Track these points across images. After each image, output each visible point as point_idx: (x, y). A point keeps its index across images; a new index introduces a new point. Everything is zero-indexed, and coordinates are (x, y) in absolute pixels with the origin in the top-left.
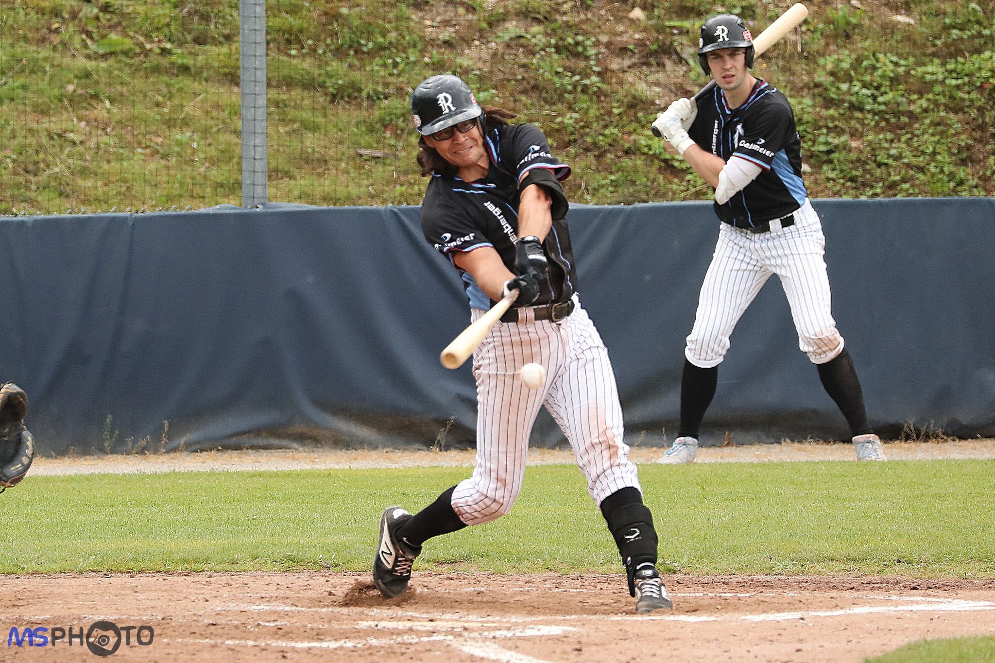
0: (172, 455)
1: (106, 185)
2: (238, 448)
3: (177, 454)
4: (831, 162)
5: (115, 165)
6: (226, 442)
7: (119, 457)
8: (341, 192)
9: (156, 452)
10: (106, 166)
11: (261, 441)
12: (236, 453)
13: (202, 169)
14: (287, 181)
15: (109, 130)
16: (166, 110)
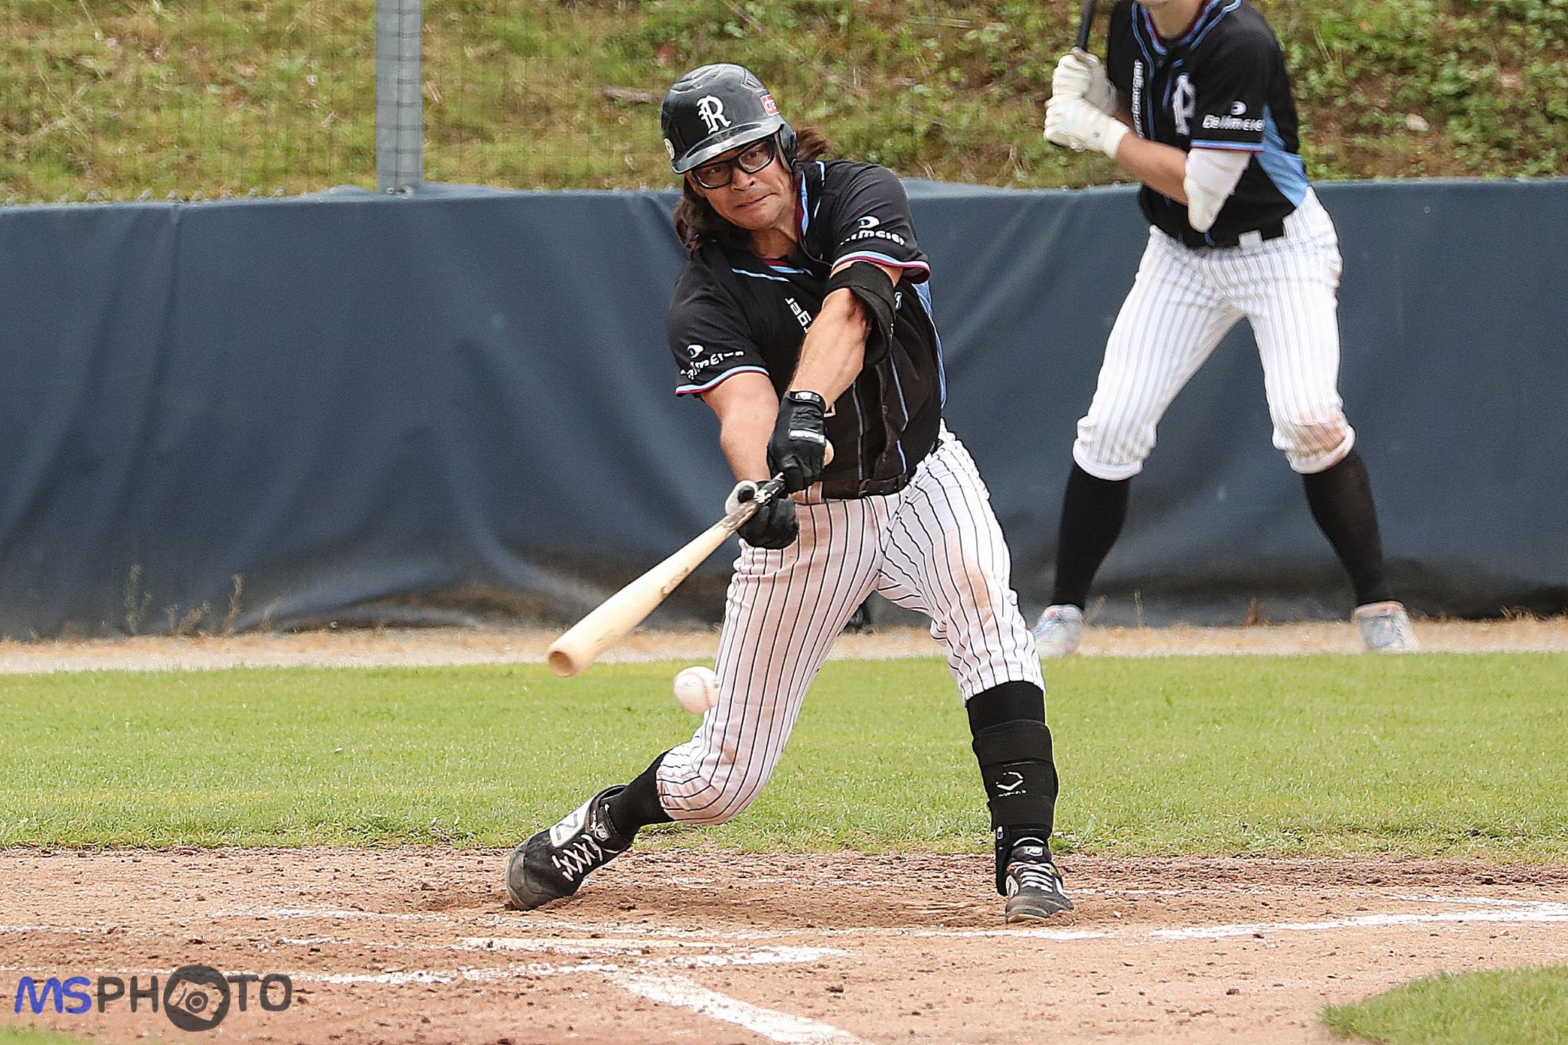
0: (247, 637)
1: (150, 151)
2: (367, 625)
3: (256, 637)
4: (1462, 112)
5: (168, 117)
6: (347, 614)
7: (153, 641)
8: (576, 165)
9: (219, 632)
10: (151, 118)
11: (408, 614)
12: (362, 635)
13: (325, 124)
14: (476, 145)
15: (158, 53)
16: (261, 17)
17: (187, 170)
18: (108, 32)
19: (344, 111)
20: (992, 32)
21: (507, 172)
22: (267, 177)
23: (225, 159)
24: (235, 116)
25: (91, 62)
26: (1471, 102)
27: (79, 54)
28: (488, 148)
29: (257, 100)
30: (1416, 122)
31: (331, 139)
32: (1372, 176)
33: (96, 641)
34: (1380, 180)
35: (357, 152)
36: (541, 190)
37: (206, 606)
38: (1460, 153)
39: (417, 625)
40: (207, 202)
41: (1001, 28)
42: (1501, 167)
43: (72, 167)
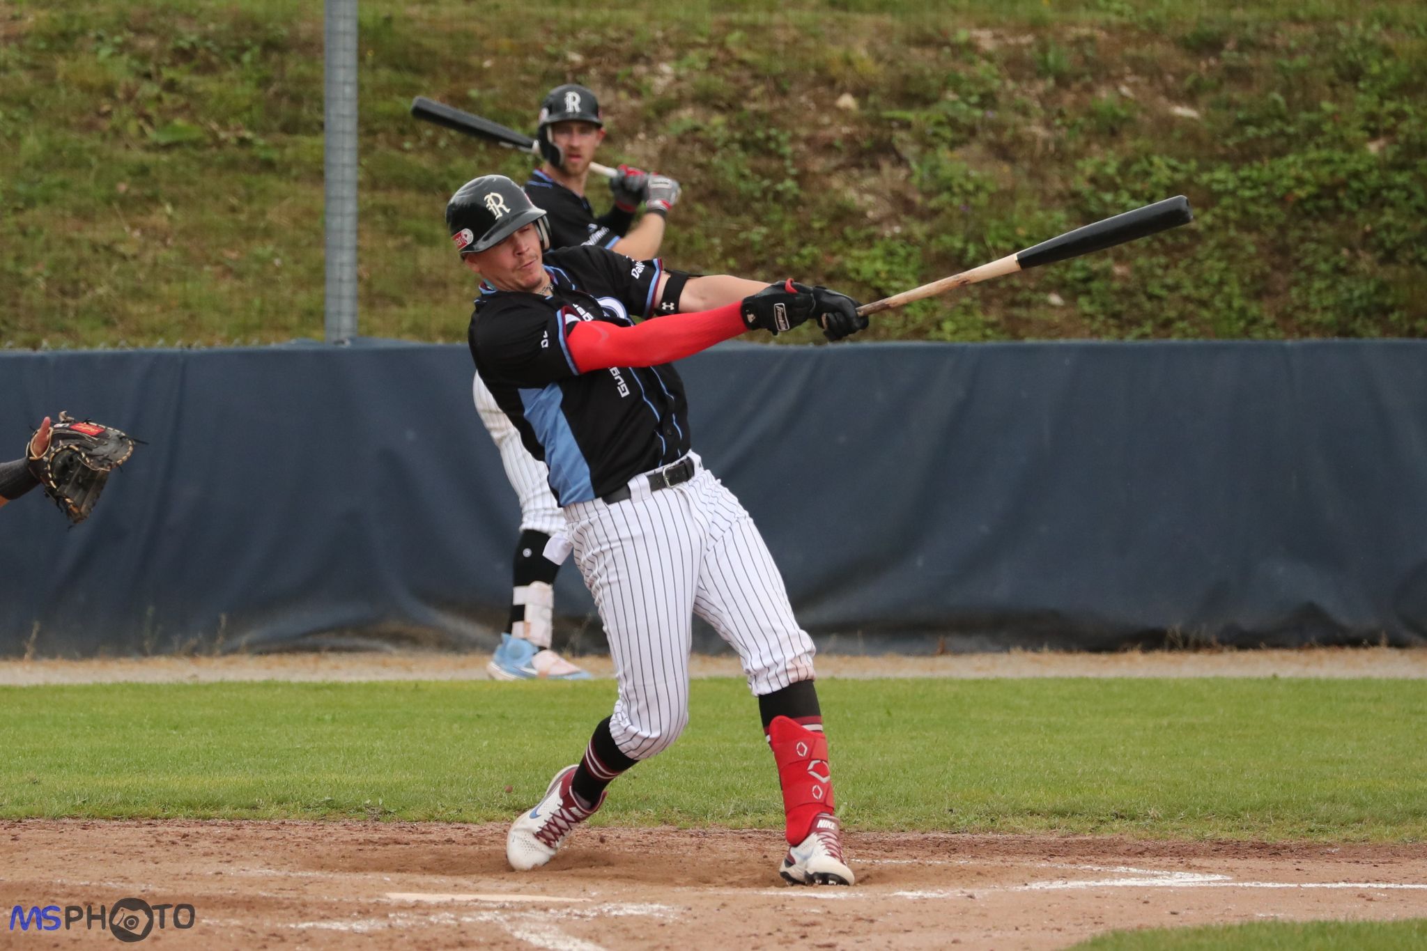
0: (230, 658)
1: (163, 311)
2: (315, 649)
3: (236, 657)
4: (1088, 292)
5: (177, 287)
6: (300, 641)
7: (163, 660)
9: (209, 653)
10: (165, 289)
11: (344, 642)
12: (311, 657)
13: (287, 293)
14: (394, 310)
15: (169, 241)
16: (243, 217)
17: (191, 325)
18: (134, 226)
19: (301, 284)
20: (757, 234)
21: (416, 329)
22: (246, 329)
23: (216, 318)
24: (225, 286)
25: (122, 248)
26: (1095, 285)
27: (114, 242)
28: (402, 311)
29: (240, 276)
30: (1055, 299)
31: (291, 304)
32: (1022, 338)
33: (122, 660)
34: (1029, 341)
35: (310, 313)
36: (440, 342)
37: (200, 636)
38: (1086, 321)
39: (351, 650)
40: (204, 349)
41: (764, 230)
42: (1114, 331)
43: (108, 323)
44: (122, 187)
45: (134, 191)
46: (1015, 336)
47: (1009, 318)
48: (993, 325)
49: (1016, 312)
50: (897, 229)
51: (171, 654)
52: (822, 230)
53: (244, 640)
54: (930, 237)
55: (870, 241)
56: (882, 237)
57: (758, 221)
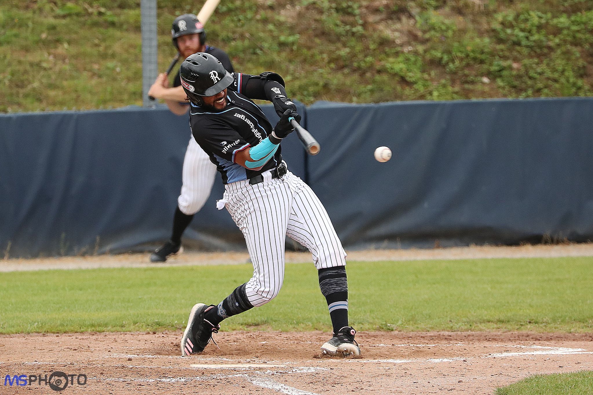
1: (64, 94)
2: (142, 252)
3: (104, 256)
4: (500, 76)
5: (70, 82)
6: (135, 249)
7: (70, 258)
9: (92, 255)
12: (139, 256)
15: (67, 61)
16: (101, 49)
17: (77, 100)
18: (49, 54)
20: (344, 52)
22: (105, 102)
24: (93, 82)
25: (45, 65)
26: (504, 73)
27: (40, 61)
30: (486, 80)
31: (125, 90)
32: (470, 98)
33: (51, 259)
34: (473, 100)
37: (87, 246)
38: (501, 90)
40: (86, 111)
41: (347, 50)
42: (514, 95)
43: (40, 100)
44: (44, 36)
45: (50, 38)
46: (467, 97)
47: (464, 89)
48: (456, 93)
49: (467, 86)
50: (410, 48)
51: (74, 255)
52: (374, 50)
53: (108, 248)
54: (425, 51)
55: (397, 54)
56: (403, 52)
57: (345, 45)
